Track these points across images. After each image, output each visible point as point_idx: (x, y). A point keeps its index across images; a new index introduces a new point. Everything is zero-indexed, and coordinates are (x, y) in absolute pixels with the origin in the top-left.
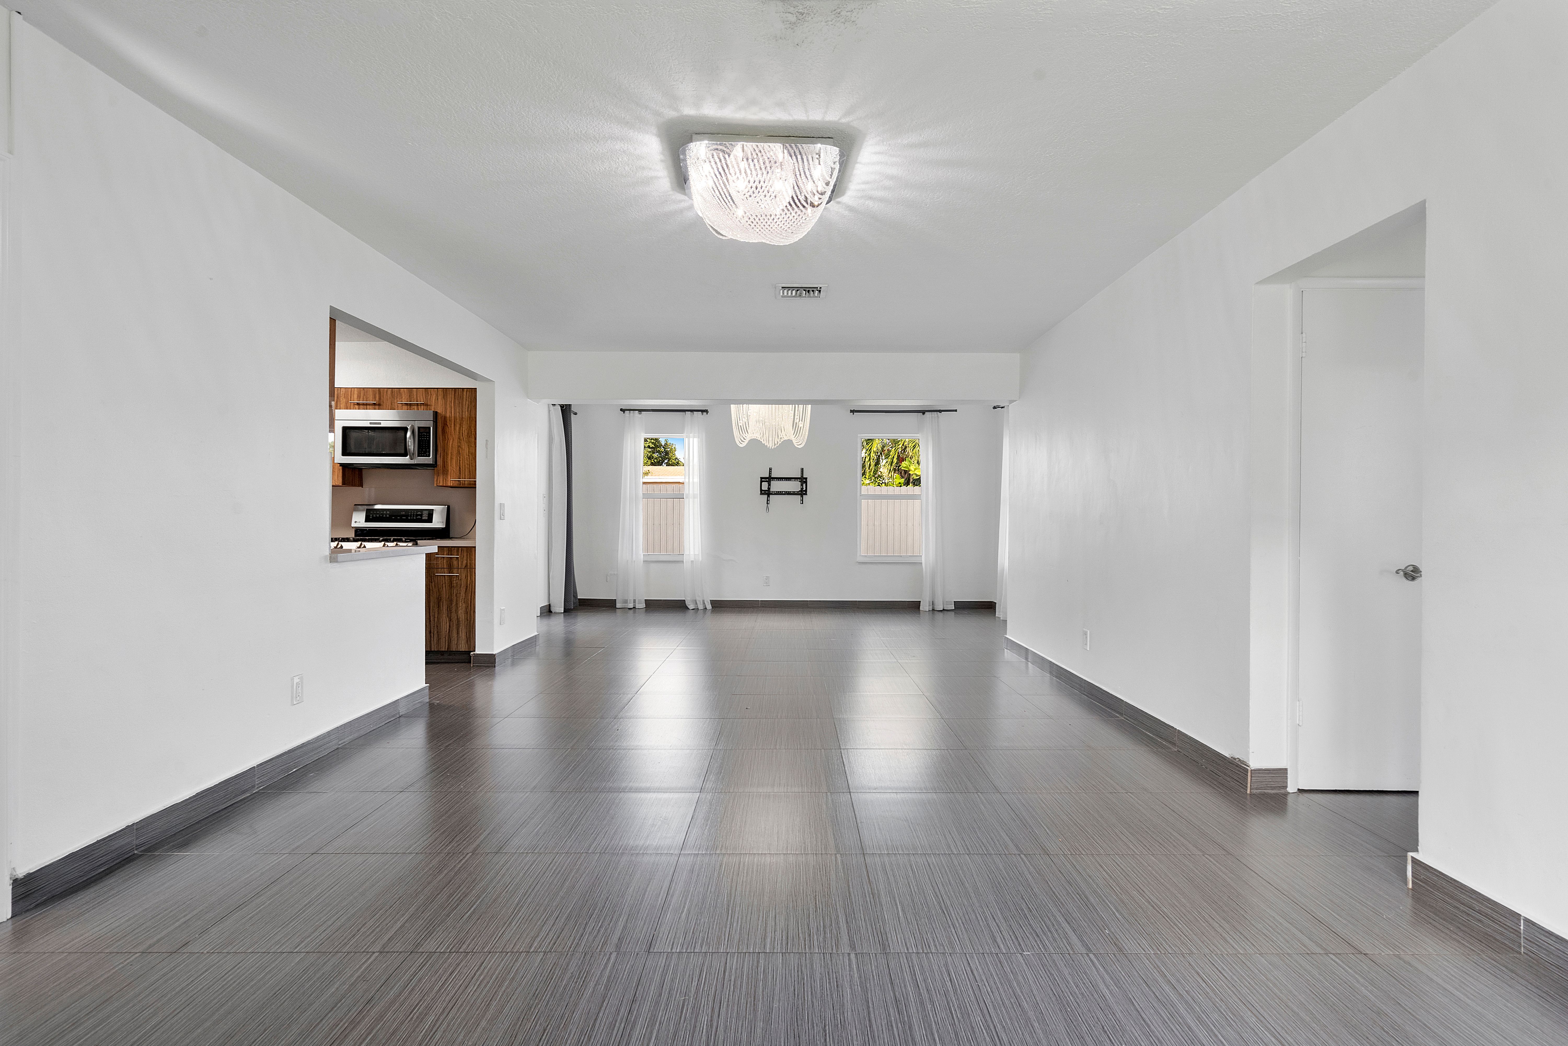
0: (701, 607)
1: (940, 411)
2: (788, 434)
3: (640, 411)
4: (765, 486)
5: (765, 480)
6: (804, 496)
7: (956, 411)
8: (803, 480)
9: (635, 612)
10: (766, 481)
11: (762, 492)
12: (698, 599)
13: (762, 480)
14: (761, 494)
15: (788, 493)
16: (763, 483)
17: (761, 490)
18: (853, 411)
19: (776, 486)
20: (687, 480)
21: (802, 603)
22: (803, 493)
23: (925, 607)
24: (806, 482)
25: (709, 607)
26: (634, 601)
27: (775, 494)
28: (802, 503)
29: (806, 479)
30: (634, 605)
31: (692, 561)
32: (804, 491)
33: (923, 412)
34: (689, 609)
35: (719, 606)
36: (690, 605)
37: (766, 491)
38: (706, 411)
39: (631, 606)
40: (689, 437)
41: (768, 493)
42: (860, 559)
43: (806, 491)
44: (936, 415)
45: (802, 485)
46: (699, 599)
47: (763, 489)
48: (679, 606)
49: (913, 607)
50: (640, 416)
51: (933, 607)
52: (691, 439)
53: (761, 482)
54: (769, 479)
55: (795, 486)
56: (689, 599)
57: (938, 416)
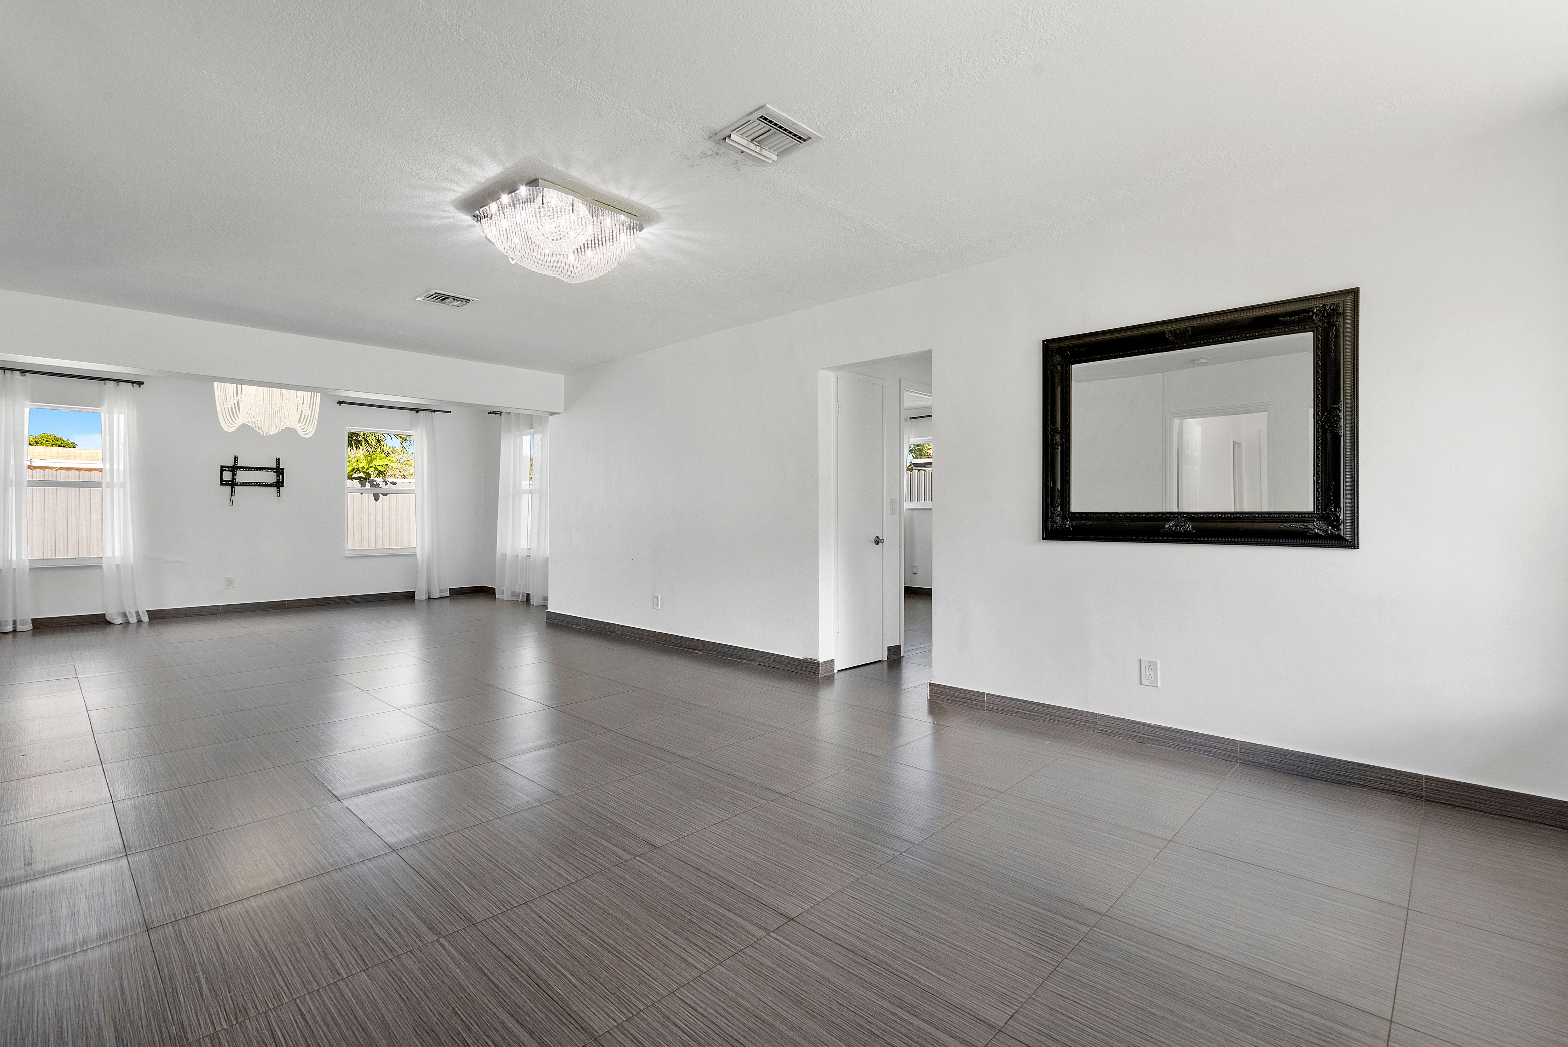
0: (133, 620)
1: (434, 411)
2: (292, 421)
3: (23, 372)
4: (227, 476)
5: (227, 469)
6: (281, 488)
7: (450, 412)
8: (279, 471)
9: (15, 637)
10: (229, 471)
11: (223, 482)
12: (127, 610)
13: (223, 469)
14: (222, 484)
15: (260, 485)
16: (224, 472)
17: (222, 480)
18: (340, 403)
19: (241, 476)
20: (108, 466)
21: (281, 603)
22: (279, 485)
23: (420, 596)
24: (282, 474)
25: (145, 619)
26: (15, 622)
27: (241, 485)
28: (280, 496)
29: (283, 469)
30: (14, 627)
31: (117, 566)
32: (281, 482)
33: (417, 411)
34: (110, 623)
35: (158, 617)
36: (115, 619)
37: (230, 481)
38: (140, 384)
39: (10, 628)
40: (111, 413)
41: (232, 484)
42: (347, 554)
43: (283, 482)
44: (430, 415)
45: (278, 476)
46: (131, 611)
47: (224, 479)
48: (99, 622)
49: (409, 597)
50: (23, 378)
51: (429, 596)
52: (115, 416)
53: (222, 471)
54: (234, 469)
55: (271, 477)
56: (114, 611)
57: (432, 416)
